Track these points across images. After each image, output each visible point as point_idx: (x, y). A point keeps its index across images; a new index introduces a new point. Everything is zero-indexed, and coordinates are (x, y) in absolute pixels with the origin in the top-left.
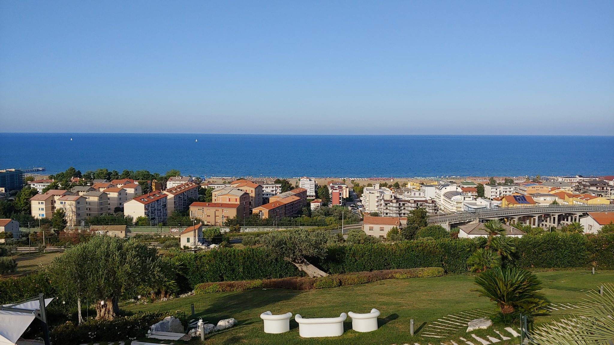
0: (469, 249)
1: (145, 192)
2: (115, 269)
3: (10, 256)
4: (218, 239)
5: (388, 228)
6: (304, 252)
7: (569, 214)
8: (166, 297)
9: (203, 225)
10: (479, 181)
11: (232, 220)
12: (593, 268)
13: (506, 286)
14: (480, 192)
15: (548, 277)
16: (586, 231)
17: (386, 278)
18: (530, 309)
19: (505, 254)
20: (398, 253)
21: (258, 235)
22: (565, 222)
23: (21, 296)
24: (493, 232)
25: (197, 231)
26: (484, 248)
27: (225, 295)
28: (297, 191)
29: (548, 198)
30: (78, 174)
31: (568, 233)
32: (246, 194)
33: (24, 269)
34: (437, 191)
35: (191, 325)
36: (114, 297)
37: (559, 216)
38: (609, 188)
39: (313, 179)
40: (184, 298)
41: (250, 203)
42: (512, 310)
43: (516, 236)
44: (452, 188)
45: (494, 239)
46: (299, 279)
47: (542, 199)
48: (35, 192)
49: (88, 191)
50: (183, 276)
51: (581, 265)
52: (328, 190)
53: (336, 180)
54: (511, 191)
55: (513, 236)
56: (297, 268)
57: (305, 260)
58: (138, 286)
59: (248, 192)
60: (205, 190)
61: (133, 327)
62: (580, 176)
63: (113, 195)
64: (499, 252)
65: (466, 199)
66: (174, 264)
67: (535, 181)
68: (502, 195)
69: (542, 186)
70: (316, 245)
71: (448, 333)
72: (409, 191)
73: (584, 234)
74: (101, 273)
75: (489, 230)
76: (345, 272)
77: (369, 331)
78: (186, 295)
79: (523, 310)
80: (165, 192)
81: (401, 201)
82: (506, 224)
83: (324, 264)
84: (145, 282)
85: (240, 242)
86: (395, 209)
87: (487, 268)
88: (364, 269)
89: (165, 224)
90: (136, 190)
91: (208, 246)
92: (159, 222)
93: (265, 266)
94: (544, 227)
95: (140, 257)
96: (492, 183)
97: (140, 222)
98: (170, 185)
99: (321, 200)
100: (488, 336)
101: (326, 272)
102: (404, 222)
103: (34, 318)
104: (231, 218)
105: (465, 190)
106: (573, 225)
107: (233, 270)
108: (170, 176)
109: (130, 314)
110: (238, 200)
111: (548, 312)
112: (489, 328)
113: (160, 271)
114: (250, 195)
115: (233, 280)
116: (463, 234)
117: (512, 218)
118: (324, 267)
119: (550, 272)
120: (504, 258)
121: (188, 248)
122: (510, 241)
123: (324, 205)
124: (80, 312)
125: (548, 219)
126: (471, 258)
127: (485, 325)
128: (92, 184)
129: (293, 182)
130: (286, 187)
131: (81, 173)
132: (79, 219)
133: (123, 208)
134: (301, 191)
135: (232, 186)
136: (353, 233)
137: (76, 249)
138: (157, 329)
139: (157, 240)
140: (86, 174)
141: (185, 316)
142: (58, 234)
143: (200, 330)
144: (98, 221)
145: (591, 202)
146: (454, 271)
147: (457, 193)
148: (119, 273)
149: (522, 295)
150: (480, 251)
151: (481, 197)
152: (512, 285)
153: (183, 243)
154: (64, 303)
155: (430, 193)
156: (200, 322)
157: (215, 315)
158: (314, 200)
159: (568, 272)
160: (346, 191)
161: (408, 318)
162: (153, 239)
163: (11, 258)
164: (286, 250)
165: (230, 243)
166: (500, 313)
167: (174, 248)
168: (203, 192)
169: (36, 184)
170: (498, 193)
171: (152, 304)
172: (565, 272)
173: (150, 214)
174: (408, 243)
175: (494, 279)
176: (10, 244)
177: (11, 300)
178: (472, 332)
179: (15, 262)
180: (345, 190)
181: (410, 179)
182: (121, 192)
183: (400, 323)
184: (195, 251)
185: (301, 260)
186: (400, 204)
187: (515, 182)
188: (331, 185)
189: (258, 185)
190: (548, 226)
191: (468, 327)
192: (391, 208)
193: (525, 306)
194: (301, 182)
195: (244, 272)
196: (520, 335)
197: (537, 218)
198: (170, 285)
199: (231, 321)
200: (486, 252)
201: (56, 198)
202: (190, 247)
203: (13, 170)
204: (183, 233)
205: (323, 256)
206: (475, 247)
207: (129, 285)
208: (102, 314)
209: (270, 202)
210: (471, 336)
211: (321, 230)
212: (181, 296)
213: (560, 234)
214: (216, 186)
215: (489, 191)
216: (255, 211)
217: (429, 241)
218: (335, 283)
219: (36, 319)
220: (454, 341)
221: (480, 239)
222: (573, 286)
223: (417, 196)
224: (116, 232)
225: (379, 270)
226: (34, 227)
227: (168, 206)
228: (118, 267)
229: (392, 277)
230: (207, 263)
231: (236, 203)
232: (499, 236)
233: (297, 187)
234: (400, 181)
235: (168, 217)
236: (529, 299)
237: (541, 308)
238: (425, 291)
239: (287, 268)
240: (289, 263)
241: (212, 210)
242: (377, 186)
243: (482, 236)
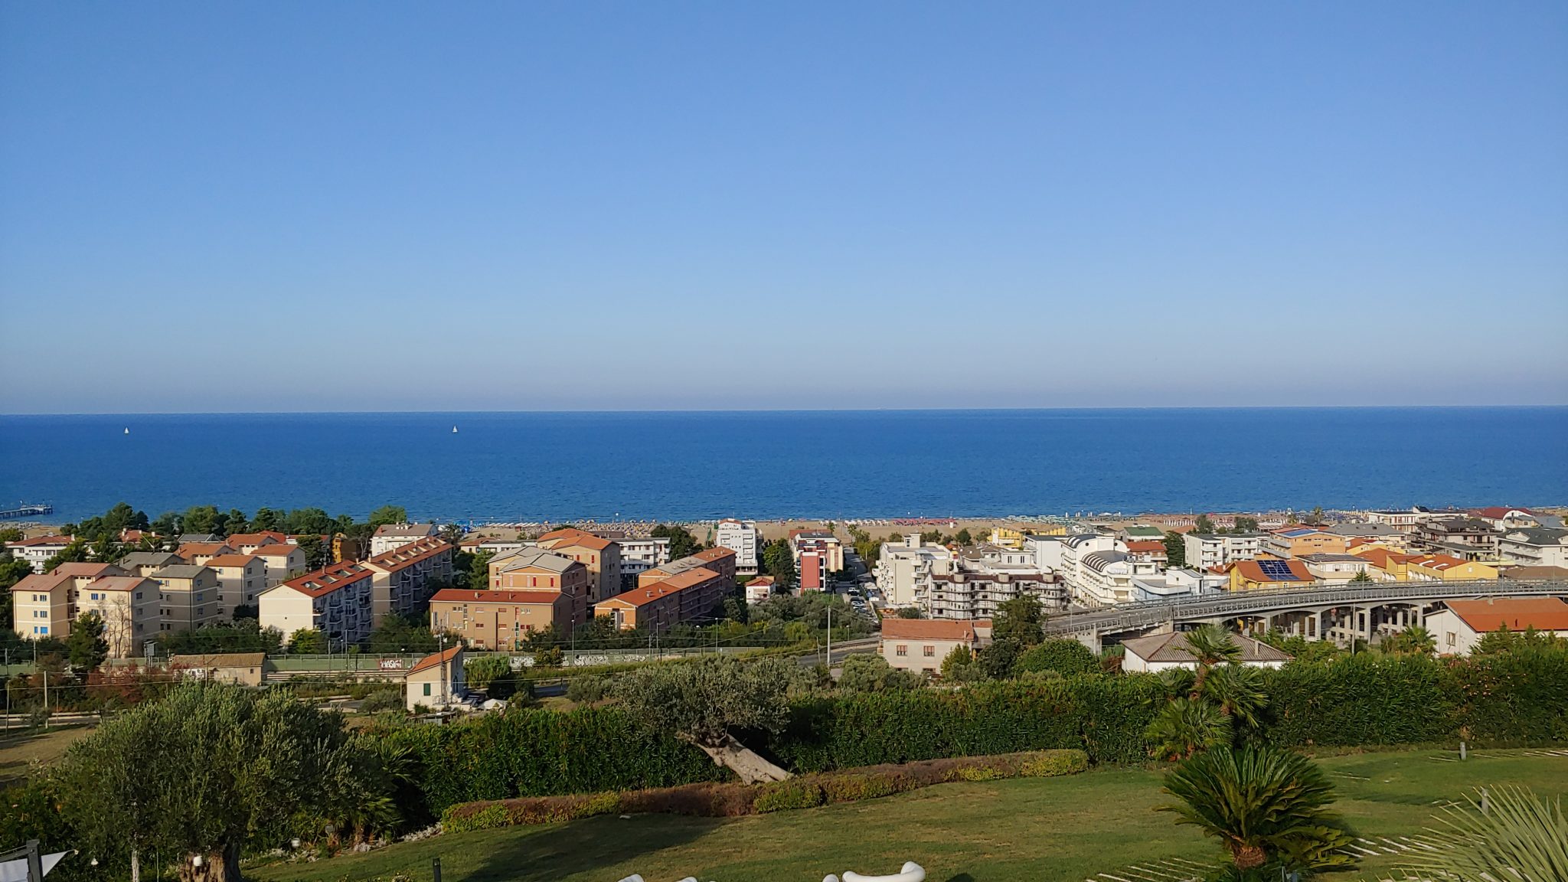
0: (1150, 700)
1: (315, 566)
2: (234, 771)
4: (503, 685)
5: (944, 649)
6: (728, 718)
7: (1400, 606)
8: (366, 840)
9: (466, 648)
10: (1170, 524)
11: (540, 636)
12: (1463, 745)
13: (1245, 795)
14: (1175, 553)
15: (1349, 769)
16: (1442, 649)
17: (941, 781)
18: (1305, 855)
19: (1240, 712)
20: (970, 713)
21: (609, 672)
22: (1390, 626)
24: (1209, 655)
25: (449, 665)
26: (1186, 697)
27: (521, 834)
28: (711, 556)
29: (1345, 567)
30: (140, 522)
31: (1398, 655)
32: (578, 565)
34: (1067, 551)
36: (229, 846)
37: (1373, 611)
38: (1495, 539)
39: (751, 525)
40: (418, 844)
41: (589, 588)
42: (1260, 857)
43: (1267, 664)
44: (1102, 544)
45: (1211, 673)
46: (716, 787)
47: (1329, 567)
48: (24, 570)
49: (165, 565)
50: (412, 785)
51: (1433, 737)
52: (790, 553)
53: (808, 525)
54: (1251, 548)
55: (1261, 665)
56: (711, 759)
57: (732, 738)
58: (291, 813)
59: (582, 561)
60: (472, 556)
62: (1423, 509)
64: (1224, 707)
65: (1139, 570)
66: (388, 754)
67: (1310, 523)
68: (1229, 560)
69: (1328, 536)
70: (761, 698)
72: (994, 551)
73: (1437, 656)
74: (194, 781)
75: (1197, 650)
76: (835, 768)
78: (420, 835)
79: (1288, 858)
80: (366, 565)
81: (977, 578)
82: (1240, 633)
83: (780, 746)
84: (311, 802)
85: (563, 694)
86: (960, 598)
87: (1197, 748)
88: (884, 757)
89: (365, 649)
90: (291, 560)
91: (479, 703)
92: (351, 643)
93: (626, 755)
94: (1337, 639)
95: (299, 737)
96: (1204, 531)
97: (302, 644)
98: (380, 545)
99: (772, 578)
101: (785, 767)
102: (985, 632)
104: (540, 628)
105: (1137, 549)
106: (1410, 633)
107: (544, 768)
108: (379, 524)
110: (558, 582)
111: (1352, 862)
113: (353, 774)
114: (589, 568)
115: (543, 793)
116: (1133, 663)
117: (1257, 619)
118: (782, 754)
119: (1356, 757)
120: (1238, 722)
121: (425, 710)
122: (1252, 679)
123: (781, 590)
125: (1347, 619)
126: (1154, 724)
128: (175, 546)
129: (699, 532)
130: (682, 545)
131: (146, 518)
132: (141, 637)
133: (257, 608)
134: (722, 555)
135: (540, 545)
136: (856, 663)
137: (128, 720)
139: (344, 690)
140: (159, 520)
142: (84, 678)
144: (191, 644)
145: (1451, 574)
146: (1112, 759)
147: (1116, 557)
148: (243, 781)
149: (1285, 819)
150: (1177, 704)
151: (1177, 565)
152: (1258, 794)
153: (414, 697)
154: (94, 862)
155: (1047, 556)
158: (753, 577)
159: (1401, 754)
160: (836, 554)
162: (334, 687)
164: (681, 712)
165: (536, 697)
166: (1230, 867)
167: (389, 711)
168: (465, 562)
169: (27, 550)
170: (1220, 554)
171: (332, 862)
172: (1390, 755)
173: (327, 623)
174: (994, 686)
175: (1214, 779)
180: (832, 552)
181: (996, 521)
182: (253, 567)
184: (445, 719)
185: (719, 736)
186: (973, 586)
187: (1262, 525)
188: (798, 538)
189: (608, 541)
190: (1347, 638)
192: (952, 597)
193: (1293, 847)
194: (720, 532)
195: (571, 774)
197: (1318, 617)
198: (377, 808)
200: (1192, 707)
201: (80, 584)
202: (430, 706)
204: (413, 671)
205: (777, 726)
206: (1165, 696)
207: (270, 811)
209: (641, 585)
211: (772, 658)
212: (407, 837)
213: (1378, 659)
214: (499, 547)
215: (1196, 549)
216: (602, 609)
217: (1047, 680)
218: (809, 796)
221: (1176, 673)
222: (1414, 791)
223: (1016, 564)
224: (239, 671)
225: (923, 758)
226: (19, 661)
227: (375, 601)
228: (240, 765)
229: (956, 778)
230: (475, 751)
231: (552, 590)
232: (1225, 664)
233: (710, 544)
234: (973, 526)
235: (373, 630)
236: (1302, 830)
237: (1333, 852)
238: (1041, 813)
239: (683, 760)
240: (690, 745)
241: (491, 609)
242: (915, 541)
243: (1182, 666)
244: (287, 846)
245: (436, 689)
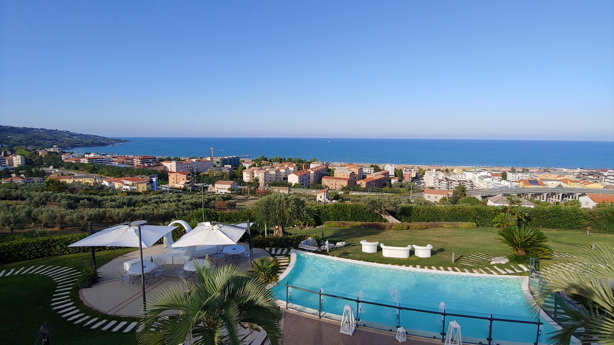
0: (494, 212)
1: (299, 170)
2: (284, 210)
3: (233, 200)
4: (337, 197)
5: (440, 197)
6: (387, 208)
7: (571, 194)
8: (308, 227)
9: (329, 189)
10: (504, 169)
11: (345, 188)
12: (588, 231)
13: (521, 238)
14: (504, 176)
15: (551, 235)
16: (583, 206)
17: (438, 227)
18: (537, 254)
19: (520, 217)
20: (446, 212)
21: (359, 197)
22: (567, 199)
23: (238, 220)
24: (513, 202)
25: (325, 192)
26: (505, 212)
27: (340, 229)
28: (384, 172)
29: (555, 182)
30: (266, 159)
31: (569, 207)
32: (353, 172)
33: (239, 207)
34: (474, 175)
35: (321, 243)
36: (283, 225)
37: (563, 195)
38: (603, 178)
39: (393, 165)
40: (318, 228)
41: (355, 178)
42: (524, 253)
43: (529, 206)
44: (484, 173)
45: (513, 207)
46: (383, 223)
47: (550, 182)
48: (245, 168)
49: (270, 168)
50: (318, 216)
51: (579, 228)
52: (402, 172)
53: (407, 166)
54: (526, 176)
55: (527, 206)
56: (382, 217)
57: (387, 213)
58: (295, 219)
59: (354, 172)
60: (331, 169)
61: (292, 241)
62: (581, 168)
63: (283, 171)
64: (516, 216)
65: (494, 181)
66: (313, 210)
67: (545, 171)
68: (520, 179)
69: (550, 174)
70: (394, 205)
71: (478, 264)
72: (455, 174)
73: (581, 207)
74: (276, 211)
75: (509, 201)
76: (411, 222)
77: (426, 257)
78: (319, 227)
79: (532, 254)
80: (309, 170)
81: (450, 180)
82: (521, 198)
83: (399, 216)
84: (298, 218)
85: (349, 200)
86: (445, 185)
87: (507, 225)
88: (424, 220)
89: (308, 188)
90: (294, 168)
91: (331, 201)
92: (306, 186)
93: (363, 214)
94: (551, 201)
95: (296, 204)
96: (513, 171)
97: (296, 186)
98: (312, 166)
99: (398, 178)
100: (505, 269)
101: (400, 220)
102: (451, 194)
103: (244, 232)
104: (345, 186)
105: (493, 175)
106: (574, 201)
107: (345, 215)
108: (312, 161)
109: (290, 234)
110: (349, 176)
111: (551, 258)
112: (507, 263)
113: (307, 213)
114: (356, 173)
115: (345, 221)
116: (490, 203)
117: (527, 194)
118: (399, 217)
119: (554, 231)
120: (519, 220)
121: (320, 201)
122: (525, 209)
123: (400, 181)
124: (266, 231)
125: (554, 196)
126: (495, 218)
127: (504, 261)
128: (272, 165)
129: (381, 166)
130: (377, 169)
131: (267, 159)
132: (266, 182)
133: (287, 178)
134: (386, 172)
135: (345, 168)
136: (418, 199)
137: (265, 198)
138: (304, 244)
139: (304, 196)
140: (269, 159)
141: (319, 238)
142: (255, 190)
143: (326, 246)
144: (275, 184)
145: (588, 186)
146: (483, 226)
147: (488, 177)
148: (286, 212)
149: (532, 245)
150: (503, 214)
151: (505, 179)
152: (525, 238)
153: (318, 198)
154: (258, 225)
155: (469, 176)
156: (327, 242)
157: (335, 239)
158: (393, 177)
159: (568, 232)
160: (414, 173)
161: (451, 252)
162: (302, 195)
163: (233, 201)
164: (376, 206)
165: (344, 200)
166: (515, 255)
167: (313, 201)
168: (329, 170)
169: (245, 164)
170: (517, 177)
171: (302, 230)
172: (565, 232)
173: (301, 182)
174: (453, 206)
175: (512, 233)
176: (233, 194)
177: (233, 222)
178: (494, 265)
179: (235, 203)
180: (413, 173)
181: (455, 167)
182: (287, 169)
183: (445, 254)
184: (324, 204)
185: (385, 212)
186: (448, 182)
187: (530, 171)
188: (405, 169)
189: (360, 167)
190: (554, 201)
191: (491, 261)
192: (443, 185)
193: (534, 252)
194: (386, 167)
195: (351, 217)
196: (529, 270)
197: (545, 195)
198: (311, 220)
199: (344, 243)
200: (507, 215)
201: (255, 171)
202: (321, 201)
203: (235, 156)
204: (318, 193)
205: (398, 211)
206: (499, 212)
207: (290, 219)
208: (277, 233)
209: (367, 178)
210: (494, 267)
211: (398, 196)
212: (317, 227)
213: (563, 207)
214: (336, 167)
215: (510, 176)
216: (358, 182)
217: (467, 206)
218: (405, 227)
219: (245, 232)
220: (481, 269)
221: (503, 206)
222: (571, 242)
223: (460, 177)
224: (284, 190)
225: (433, 221)
226: (244, 186)
227: (311, 178)
228: (285, 209)
229: (441, 227)
230: (331, 210)
231: (347, 178)
232: (517, 205)
233: (383, 169)
234: (449, 168)
235: (310, 184)
236: (537, 248)
237: (545, 254)
238: (463, 236)
239: (376, 217)
240: (378, 214)
241: (334, 181)
242: (434, 171)
243: (504, 205)
244: (293, 226)
245: (323, 197)
